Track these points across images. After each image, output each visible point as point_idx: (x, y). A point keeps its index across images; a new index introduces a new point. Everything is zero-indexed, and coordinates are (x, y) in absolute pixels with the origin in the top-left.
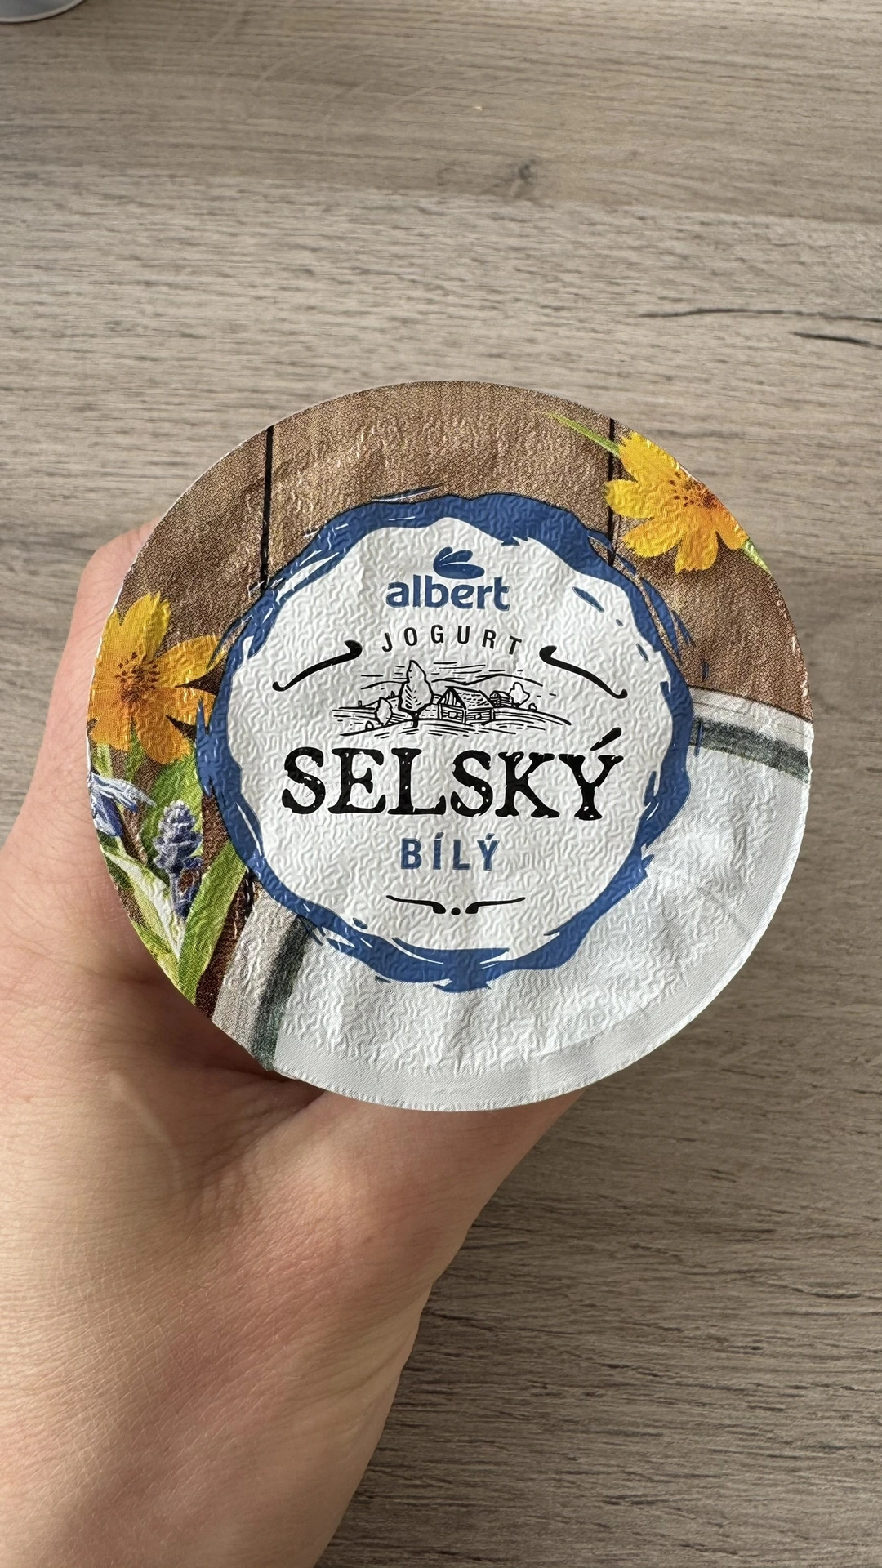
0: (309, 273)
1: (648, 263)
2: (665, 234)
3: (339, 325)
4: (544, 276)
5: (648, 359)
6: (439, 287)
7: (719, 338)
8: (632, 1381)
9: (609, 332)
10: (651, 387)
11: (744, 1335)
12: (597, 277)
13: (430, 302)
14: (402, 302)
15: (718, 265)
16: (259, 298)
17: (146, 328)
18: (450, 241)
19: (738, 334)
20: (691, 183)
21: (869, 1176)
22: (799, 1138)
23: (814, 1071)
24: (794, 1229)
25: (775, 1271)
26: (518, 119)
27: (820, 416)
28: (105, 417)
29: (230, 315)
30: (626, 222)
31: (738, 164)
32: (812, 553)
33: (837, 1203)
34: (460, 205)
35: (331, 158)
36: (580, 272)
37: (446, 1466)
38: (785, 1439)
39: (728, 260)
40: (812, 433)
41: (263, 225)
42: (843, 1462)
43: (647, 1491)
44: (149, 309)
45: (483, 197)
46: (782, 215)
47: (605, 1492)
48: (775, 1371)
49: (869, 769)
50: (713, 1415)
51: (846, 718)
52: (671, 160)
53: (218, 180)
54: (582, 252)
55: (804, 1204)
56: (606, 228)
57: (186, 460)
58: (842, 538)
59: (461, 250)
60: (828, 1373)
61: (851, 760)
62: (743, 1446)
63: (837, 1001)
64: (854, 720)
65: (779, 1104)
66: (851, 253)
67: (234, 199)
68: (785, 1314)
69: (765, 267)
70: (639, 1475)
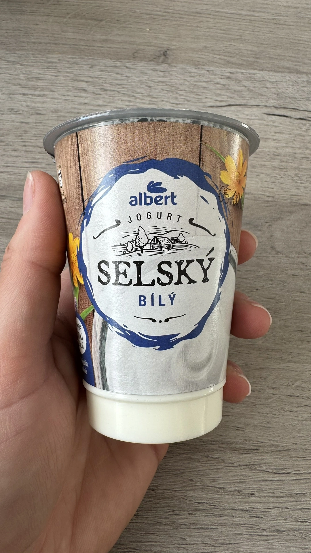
0: (85, 90)
1: (211, 87)
2: (217, 76)
4: (172, 92)
6: (133, 96)
7: (237, 115)
8: (206, 509)
11: (248, 489)
12: (192, 92)
13: (130, 101)
14: (120, 102)
15: (237, 88)
16: (65, 100)
17: (23, 111)
18: (138, 79)
19: (244, 114)
20: (225, 58)
21: (294, 428)
22: (268, 414)
24: (266, 449)
25: (259, 465)
26: (162, 33)
27: (273, 144)
28: (8, 145)
29: (55, 106)
31: (243, 51)
32: (271, 195)
33: (282, 438)
34: (141, 66)
35: (92, 48)
36: (185, 91)
37: (136, 543)
38: (264, 528)
39: (240, 86)
40: (271, 150)
41: (67, 72)
42: (285, 536)
44: (24, 104)
45: (150, 63)
46: (260, 70)
48: (260, 503)
49: (292, 275)
50: (237, 520)
51: (284, 256)
52: (219, 49)
53: (50, 56)
54: (187, 83)
55: (270, 439)
56: (196, 74)
57: (38, 161)
58: (282, 189)
59: (141, 82)
60: (279, 503)
61: (286, 271)
62: (248, 532)
63: (282, 362)
64: (287, 257)
66: (284, 84)
67: (56, 63)
68: (263, 481)
69: (253, 89)
70: (210, 544)
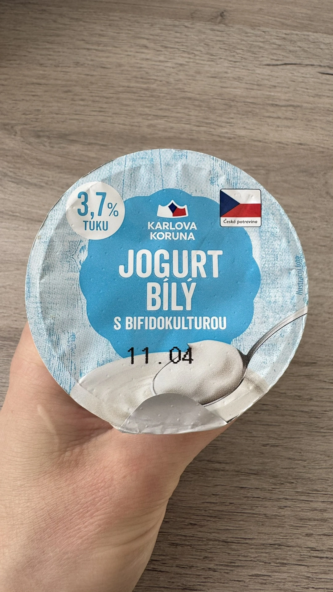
0: (146, 47)
1: (267, 47)
2: (273, 37)
3: (158, 65)
4: (229, 50)
5: (267, 80)
6: (193, 53)
7: (292, 73)
9: (254, 70)
10: (268, 89)
11: (307, 395)
12: (249, 51)
13: (190, 58)
14: (180, 58)
15: (292, 48)
16: (128, 55)
17: (88, 64)
18: (196, 38)
19: (299, 72)
20: (281, 20)
23: (329, 313)
24: (323, 363)
25: (317, 375)
27: (327, 100)
28: (75, 95)
29: (118, 61)
30: (259, 33)
31: (298, 14)
32: (326, 146)
34: (199, 25)
35: (152, 7)
36: (242, 50)
38: (321, 427)
39: (295, 47)
40: (325, 106)
41: (129, 30)
43: (276, 443)
44: (89, 58)
45: (207, 23)
46: (314, 32)
47: (262, 443)
48: (317, 406)
50: (297, 419)
52: (274, 12)
54: (243, 42)
55: (326, 355)
56: (252, 35)
59: (200, 41)
62: (308, 429)
65: (318, 323)
68: (320, 388)
69: (308, 50)
70: (273, 437)
